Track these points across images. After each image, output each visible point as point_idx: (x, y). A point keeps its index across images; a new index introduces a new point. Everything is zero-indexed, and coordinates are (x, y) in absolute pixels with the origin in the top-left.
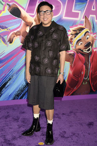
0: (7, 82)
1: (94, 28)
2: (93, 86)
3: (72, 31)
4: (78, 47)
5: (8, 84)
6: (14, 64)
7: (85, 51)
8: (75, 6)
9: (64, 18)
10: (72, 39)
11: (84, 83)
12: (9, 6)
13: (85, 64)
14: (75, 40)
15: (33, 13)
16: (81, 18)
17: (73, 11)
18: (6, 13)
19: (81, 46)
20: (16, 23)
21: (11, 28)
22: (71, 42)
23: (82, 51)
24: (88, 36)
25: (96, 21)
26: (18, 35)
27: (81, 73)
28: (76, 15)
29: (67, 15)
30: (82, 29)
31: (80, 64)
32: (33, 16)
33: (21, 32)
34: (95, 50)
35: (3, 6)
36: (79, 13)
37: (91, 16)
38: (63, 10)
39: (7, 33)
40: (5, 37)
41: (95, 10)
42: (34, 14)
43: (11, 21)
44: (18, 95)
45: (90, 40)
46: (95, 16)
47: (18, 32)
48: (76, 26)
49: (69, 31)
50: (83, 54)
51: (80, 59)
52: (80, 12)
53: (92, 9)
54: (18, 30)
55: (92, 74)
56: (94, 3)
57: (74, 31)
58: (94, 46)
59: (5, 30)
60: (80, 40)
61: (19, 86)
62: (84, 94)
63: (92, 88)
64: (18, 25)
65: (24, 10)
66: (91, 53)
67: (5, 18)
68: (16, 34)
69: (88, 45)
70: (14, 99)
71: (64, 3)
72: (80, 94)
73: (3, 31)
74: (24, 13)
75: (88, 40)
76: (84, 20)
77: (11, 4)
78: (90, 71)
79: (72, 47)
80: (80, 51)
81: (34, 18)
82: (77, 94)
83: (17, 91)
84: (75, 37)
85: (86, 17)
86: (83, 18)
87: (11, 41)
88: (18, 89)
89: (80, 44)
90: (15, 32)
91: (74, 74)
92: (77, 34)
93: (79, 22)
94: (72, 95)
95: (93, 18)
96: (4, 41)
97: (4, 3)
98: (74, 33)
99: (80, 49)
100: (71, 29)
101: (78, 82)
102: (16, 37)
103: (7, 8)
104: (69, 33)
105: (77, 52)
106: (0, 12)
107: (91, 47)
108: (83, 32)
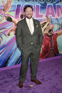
0: (10, 56)
1: (52, 21)
2: (56, 52)
4: (45, 33)
5: (11, 57)
6: (12, 46)
8: (40, 11)
11: (51, 51)
12: (6, 17)
13: (50, 41)
16: (44, 17)
17: (39, 14)
18: (5, 20)
19: (46, 32)
20: (10, 25)
21: (8, 28)
23: (48, 34)
24: (49, 26)
25: (52, 18)
27: (49, 46)
28: (42, 16)
29: (36, 17)
31: (47, 41)
33: (14, 29)
34: (54, 33)
36: (43, 15)
37: (49, 15)
38: (34, 14)
39: (7, 31)
40: (6, 33)
41: (51, 12)
43: (7, 24)
44: (17, 62)
45: (51, 28)
46: (51, 15)
47: (12, 29)
48: (42, 22)
50: (48, 36)
52: (43, 14)
53: (50, 12)
54: (12, 28)
55: (54, 46)
56: (50, 9)
58: (53, 31)
59: (5, 29)
61: (17, 57)
62: (52, 57)
63: (56, 53)
64: (12, 26)
65: (14, 17)
66: (52, 35)
67: (5, 23)
68: (11, 31)
69: (50, 31)
70: (15, 64)
73: (4, 30)
75: (50, 28)
76: (46, 18)
77: (6, 16)
78: (53, 44)
80: (46, 34)
82: (48, 58)
83: (16, 60)
84: (43, 27)
85: (47, 16)
87: (9, 35)
88: (16, 59)
89: (46, 31)
90: (10, 29)
91: (45, 47)
92: (43, 26)
93: (43, 20)
94: (45, 58)
95: (50, 16)
96: (5, 35)
97: (3, 16)
101: (48, 51)
103: (4, 18)
105: (45, 35)
106: (2, 20)
107: (52, 32)
108: (47, 24)
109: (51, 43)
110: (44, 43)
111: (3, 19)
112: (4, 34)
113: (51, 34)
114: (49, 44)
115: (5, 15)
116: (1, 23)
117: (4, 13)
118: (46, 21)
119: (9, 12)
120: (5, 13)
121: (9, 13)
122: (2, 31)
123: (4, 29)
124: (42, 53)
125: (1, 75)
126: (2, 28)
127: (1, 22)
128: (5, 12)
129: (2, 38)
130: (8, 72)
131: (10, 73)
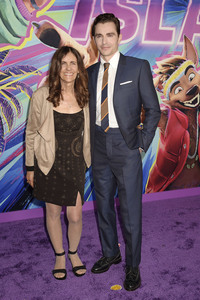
3: (160, 67)
4: (173, 98)
7: (188, 104)
8: (164, 17)
9: (144, 42)
10: (161, 82)
11: (188, 167)
12: (38, 27)
13: (188, 129)
14: (168, 84)
15: (84, 37)
16: (176, 41)
17: (161, 28)
18: (33, 40)
19: (179, 95)
21: (43, 69)
22: (160, 89)
23: (183, 104)
24: (192, 76)
27: (182, 147)
28: (167, 36)
29: (148, 37)
30: (180, 62)
31: (179, 129)
32: (84, 43)
35: (26, 28)
36: (172, 32)
37: (195, 35)
38: (141, 27)
39: (37, 79)
40: (34, 88)
42: (85, 40)
43: (42, 56)
48: (169, 56)
49: (156, 67)
50: (184, 110)
51: (179, 120)
52: (174, 29)
53: (198, 23)
57: (164, 66)
59: (33, 73)
60: (176, 84)
62: (190, 187)
65: (67, 31)
66: (199, 107)
67: (32, 51)
71: (142, 14)
72: (181, 188)
73: (28, 75)
75: (193, 82)
76: (183, 43)
77: (40, 23)
78: (199, 142)
79: (163, 97)
80: (177, 104)
81: (86, 46)
82: (176, 188)
84: (168, 77)
85: (186, 39)
86: (181, 40)
89: (177, 91)
91: (169, 149)
92: (170, 72)
93: (172, 49)
94: (167, 189)
97: (27, 23)
98: (164, 70)
99: (178, 101)
100: (159, 64)
101: (177, 164)
103: (33, 31)
104: (155, 71)
105: (173, 108)
106: (22, 39)
107: (198, 96)
108: (183, 67)
109: (193, 136)
110: (168, 133)
111: (28, 36)
112: (28, 89)
113: (194, 103)
114: (184, 141)
115: (34, 18)
116: (20, 48)
117: (32, 10)
118: (182, 57)
119: (53, 8)
120: (35, 13)
121: (52, 14)
122: (20, 78)
123: (28, 71)
124: (155, 169)
125: (5, 238)
126: (22, 68)
127: (19, 44)
128: (38, 9)
129: (17, 103)
130: (31, 227)
131: (36, 234)
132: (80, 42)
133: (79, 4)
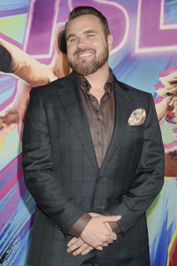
3: (167, 85)
9: (139, 51)
10: (170, 108)
15: (47, 53)
22: (170, 117)
26: (13, 122)
32: (47, 62)
42: (49, 56)
49: (160, 85)
57: (173, 83)
71: (132, 10)
74: (19, 56)
79: (176, 130)
81: (52, 65)
100: (165, 80)
102: (6, 129)
132: (41, 61)
133: (35, 4)
